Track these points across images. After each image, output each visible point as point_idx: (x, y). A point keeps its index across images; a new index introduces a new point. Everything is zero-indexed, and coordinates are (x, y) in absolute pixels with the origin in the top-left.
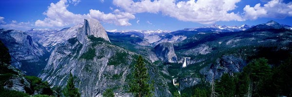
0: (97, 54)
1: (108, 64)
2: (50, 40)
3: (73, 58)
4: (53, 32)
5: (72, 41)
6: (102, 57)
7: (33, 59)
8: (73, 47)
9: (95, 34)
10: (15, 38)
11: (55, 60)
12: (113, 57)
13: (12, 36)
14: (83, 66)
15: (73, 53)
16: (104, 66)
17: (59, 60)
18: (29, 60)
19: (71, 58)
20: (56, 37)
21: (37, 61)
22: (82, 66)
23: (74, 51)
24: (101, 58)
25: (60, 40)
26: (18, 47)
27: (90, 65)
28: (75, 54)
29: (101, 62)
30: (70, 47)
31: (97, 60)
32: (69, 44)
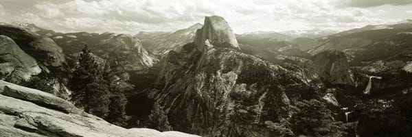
0: (222, 66)
1: (237, 82)
2: (161, 45)
3: (188, 70)
6: (229, 71)
7: (142, 70)
8: (190, 56)
9: (219, 38)
11: (166, 72)
12: (244, 72)
14: (203, 83)
15: (190, 64)
16: (232, 85)
17: (172, 73)
19: (186, 70)
23: (190, 61)
24: (227, 72)
25: (173, 46)
27: (212, 81)
28: (192, 65)
29: (227, 78)
30: (186, 56)
31: (221, 75)
32: (185, 51)
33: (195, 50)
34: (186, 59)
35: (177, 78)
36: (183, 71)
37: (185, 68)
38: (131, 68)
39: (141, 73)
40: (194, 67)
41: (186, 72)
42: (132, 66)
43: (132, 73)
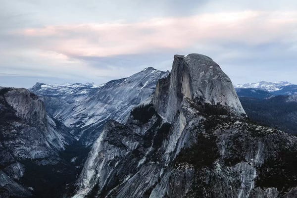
0: (223, 152)
1: (258, 183)
2: (80, 110)
3: (144, 159)
4: (84, 92)
5: (142, 114)
6: (237, 161)
7: (46, 158)
8: (145, 130)
9: (207, 96)
10: (15, 106)
11: (101, 161)
12: (268, 163)
13: (10, 103)
14: (189, 185)
15: (146, 146)
16: (247, 189)
17: (112, 163)
18: (40, 159)
19: (140, 159)
20: (93, 104)
21: (55, 163)
22: (183, 183)
23: (146, 140)
24: (234, 164)
25: (102, 110)
26: (20, 128)
27: (207, 182)
28: (151, 149)
29: (235, 174)
30: (138, 131)
31: (223, 169)
32: (136, 121)
33: (154, 119)
34: (138, 137)
35: (123, 175)
36: (134, 160)
37: (137, 154)
38: (27, 153)
39: (44, 163)
40: (155, 151)
41: (141, 162)
42: (28, 149)
43: (28, 163)
